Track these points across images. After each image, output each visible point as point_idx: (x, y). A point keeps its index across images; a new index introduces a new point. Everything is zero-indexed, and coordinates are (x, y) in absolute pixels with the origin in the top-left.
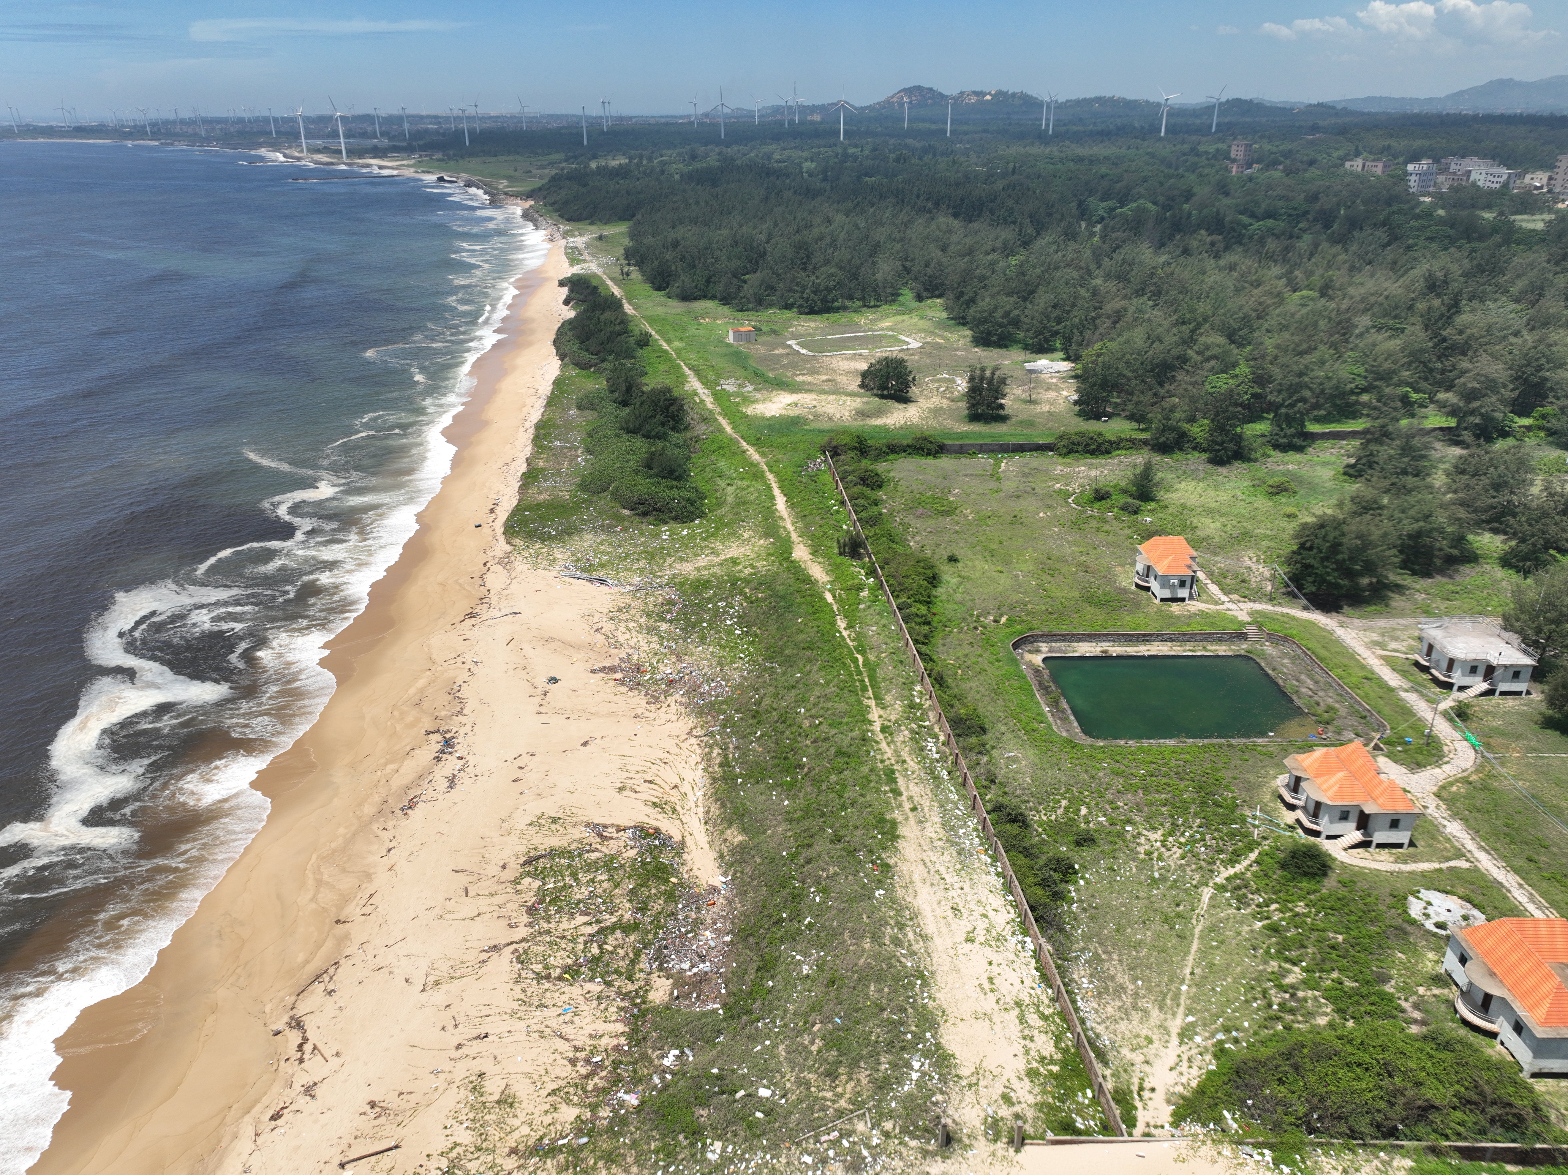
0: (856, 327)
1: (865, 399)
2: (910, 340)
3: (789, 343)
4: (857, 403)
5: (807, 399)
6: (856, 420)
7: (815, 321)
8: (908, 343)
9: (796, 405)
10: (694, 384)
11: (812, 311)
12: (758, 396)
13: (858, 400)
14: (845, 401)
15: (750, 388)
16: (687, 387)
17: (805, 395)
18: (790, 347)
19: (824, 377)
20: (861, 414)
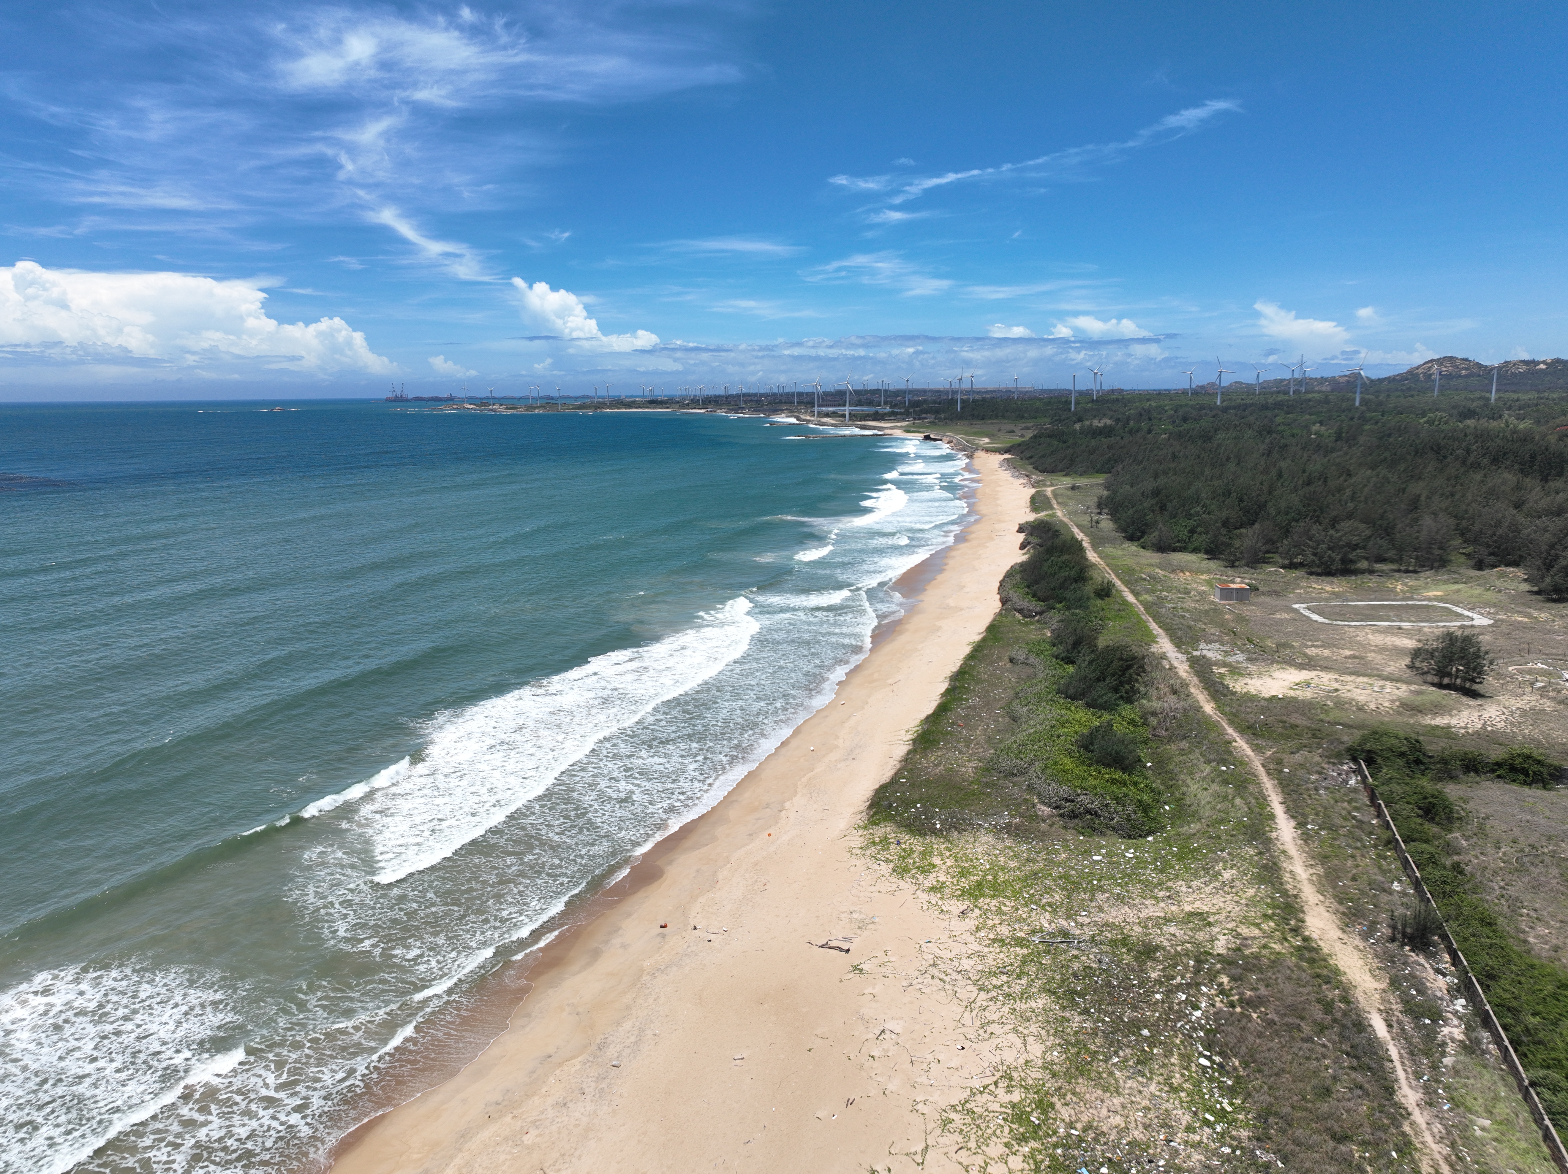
0: (1391, 594)
1: (1414, 687)
2: (1475, 616)
3: (1296, 606)
4: (1403, 691)
5: (1326, 680)
6: (1400, 714)
7: (1332, 583)
8: (1472, 619)
9: (1308, 685)
10: (1164, 645)
11: (1327, 571)
12: (1252, 668)
13: (1404, 687)
14: (1383, 687)
15: (1241, 657)
16: (1154, 649)
17: (1322, 674)
18: (1297, 611)
19: (1348, 653)
20: (1409, 707)
